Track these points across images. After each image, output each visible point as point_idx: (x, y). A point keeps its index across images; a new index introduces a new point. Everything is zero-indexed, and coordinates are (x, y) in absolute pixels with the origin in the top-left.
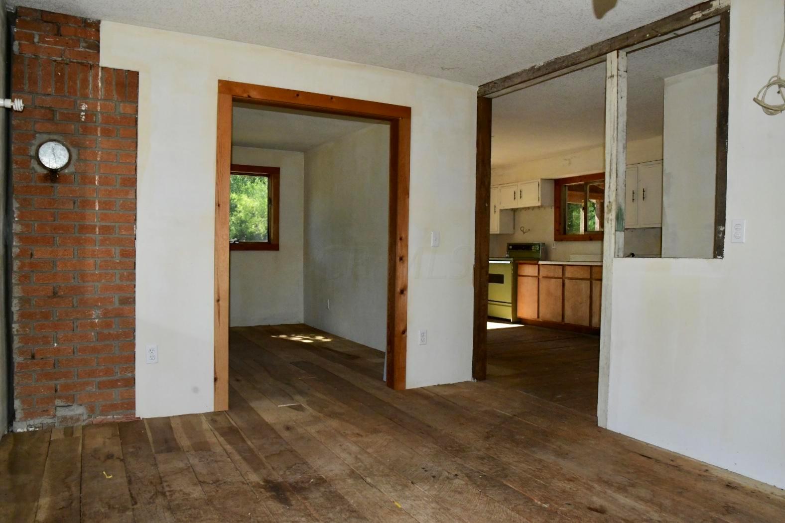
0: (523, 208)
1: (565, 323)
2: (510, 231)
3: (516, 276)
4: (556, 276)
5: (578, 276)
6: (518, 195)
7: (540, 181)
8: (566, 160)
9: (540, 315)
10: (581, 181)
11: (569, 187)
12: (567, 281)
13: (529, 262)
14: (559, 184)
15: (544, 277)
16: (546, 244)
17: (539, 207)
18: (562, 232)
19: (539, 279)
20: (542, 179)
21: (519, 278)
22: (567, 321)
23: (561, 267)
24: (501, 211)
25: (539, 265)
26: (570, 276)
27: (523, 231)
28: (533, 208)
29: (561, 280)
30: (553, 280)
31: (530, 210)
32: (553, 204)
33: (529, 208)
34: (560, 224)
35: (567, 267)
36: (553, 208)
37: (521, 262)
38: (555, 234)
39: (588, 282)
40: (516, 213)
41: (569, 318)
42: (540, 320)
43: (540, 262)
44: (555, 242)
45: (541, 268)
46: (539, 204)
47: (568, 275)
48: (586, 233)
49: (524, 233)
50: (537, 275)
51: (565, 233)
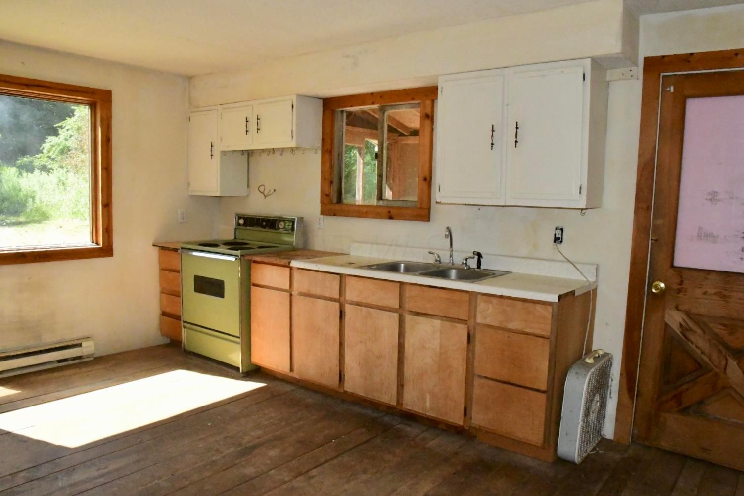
0: (263, 151)
1: (346, 392)
2: (242, 191)
3: (247, 285)
4: (327, 295)
5: (373, 300)
6: (253, 127)
7: (294, 98)
8: (348, 57)
9: (296, 367)
10: (373, 103)
11: (349, 114)
12: (348, 308)
13: (271, 260)
14: (330, 105)
15: (301, 294)
16: (304, 219)
17: (292, 150)
18: (335, 200)
19: (291, 295)
20: (299, 96)
21: (254, 289)
22: (349, 387)
23: (338, 277)
24: (224, 153)
25: (291, 268)
26: (356, 299)
27: (263, 193)
28: (282, 151)
29: (337, 305)
30: (321, 302)
31: (277, 154)
32: (319, 145)
33: (273, 151)
34: (332, 183)
35: (348, 279)
36: (319, 152)
37: (257, 258)
38: (322, 203)
39: (396, 316)
40: (251, 159)
41: (354, 383)
42: (295, 375)
43: (295, 264)
44: (322, 216)
45: (297, 275)
46: (293, 144)
47: (350, 295)
48: (381, 203)
49: (265, 197)
50: (287, 287)
51: (340, 200)
